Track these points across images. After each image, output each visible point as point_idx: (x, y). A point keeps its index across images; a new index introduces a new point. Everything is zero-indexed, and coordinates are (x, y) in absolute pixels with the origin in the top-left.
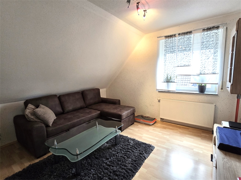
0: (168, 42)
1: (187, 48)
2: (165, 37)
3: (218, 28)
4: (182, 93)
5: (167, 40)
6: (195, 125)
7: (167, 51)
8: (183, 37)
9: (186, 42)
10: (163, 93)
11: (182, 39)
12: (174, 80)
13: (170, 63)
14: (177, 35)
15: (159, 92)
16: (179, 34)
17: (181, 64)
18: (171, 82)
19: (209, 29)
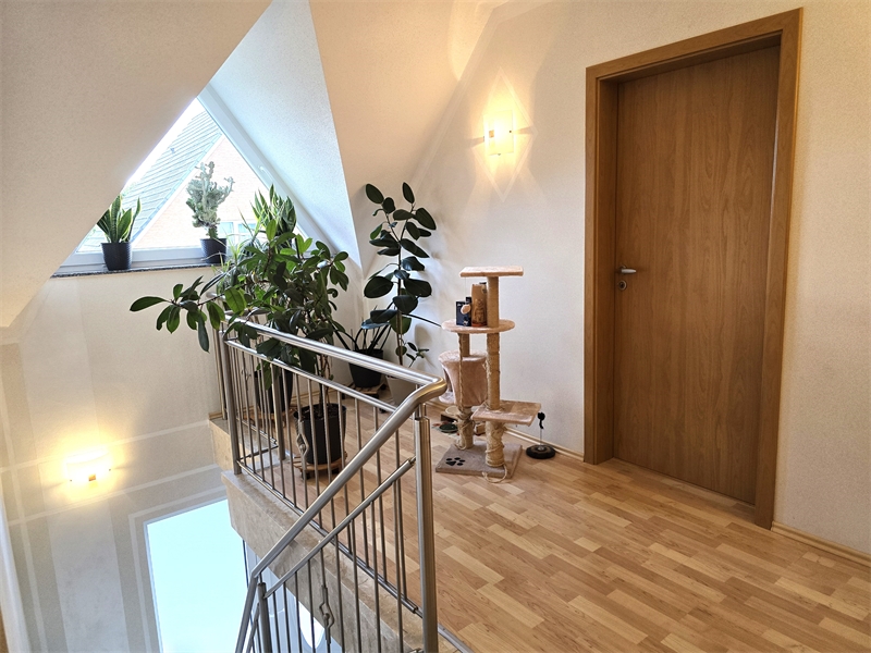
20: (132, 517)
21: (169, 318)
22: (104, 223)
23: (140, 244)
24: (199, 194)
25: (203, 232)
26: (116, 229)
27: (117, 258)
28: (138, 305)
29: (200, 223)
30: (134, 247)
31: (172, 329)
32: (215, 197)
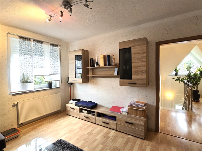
0: (23, 43)
1: (41, 54)
2: (19, 36)
3: (57, 46)
4: (39, 90)
5: (22, 41)
6: (50, 113)
7: (23, 51)
8: (37, 44)
9: (39, 49)
10: (19, 95)
11: (36, 45)
12: (32, 80)
13: (27, 64)
14: (32, 40)
15: (13, 95)
16: (34, 40)
17: (37, 66)
18: (30, 82)
19: (53, 45)
20: (174, 103)
21: (177, 80)
22: (175, 70)
23: (179, 73)
24: (188, 67)
25: (188, 72)
26: (176, 71)
27: (176, 74)
28: (173, 78)
29: (188, 71)
30: (178, 73)
31: (177, 81)
32: (190, 68)
